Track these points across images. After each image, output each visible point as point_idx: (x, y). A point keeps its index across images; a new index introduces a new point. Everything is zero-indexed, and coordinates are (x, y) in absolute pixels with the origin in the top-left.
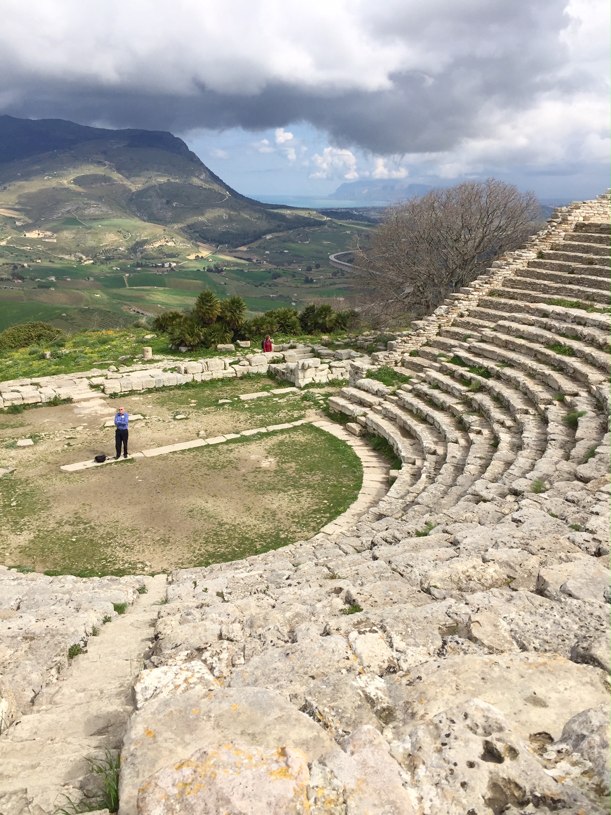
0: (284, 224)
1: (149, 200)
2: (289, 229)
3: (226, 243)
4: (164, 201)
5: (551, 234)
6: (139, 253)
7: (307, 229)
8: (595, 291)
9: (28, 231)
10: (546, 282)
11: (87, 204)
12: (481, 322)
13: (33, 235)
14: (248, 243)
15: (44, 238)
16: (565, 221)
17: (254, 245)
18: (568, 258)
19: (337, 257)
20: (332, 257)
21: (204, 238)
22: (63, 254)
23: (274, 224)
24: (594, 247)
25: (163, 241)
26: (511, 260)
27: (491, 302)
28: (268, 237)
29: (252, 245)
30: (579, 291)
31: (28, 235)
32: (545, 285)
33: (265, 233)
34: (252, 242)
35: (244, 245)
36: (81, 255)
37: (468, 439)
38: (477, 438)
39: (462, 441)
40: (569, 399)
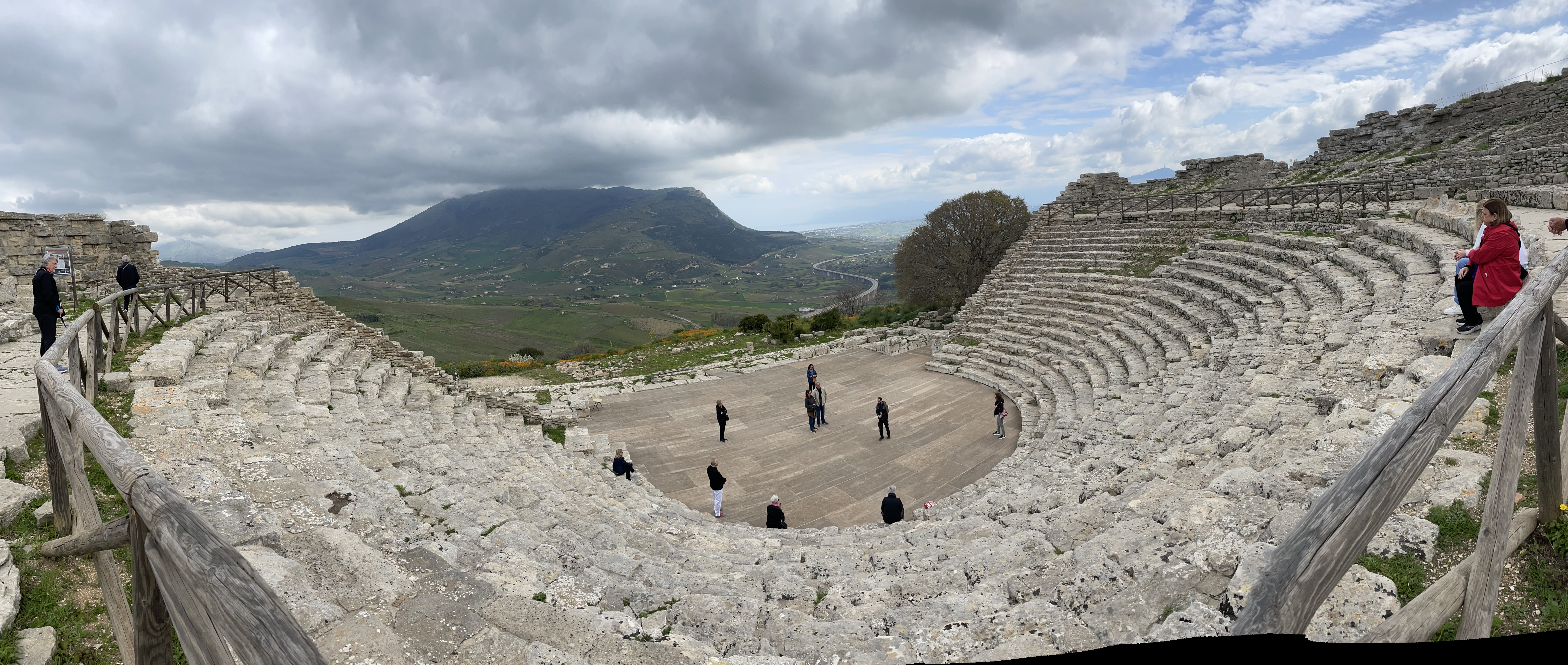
0: (776, 244)
3: (735, 263)
6: (675, 275)
8: (1079, 260)
9: (602, 264)
12: (1014, 292)
15: (612, 268)
19: (818, 266)
20: (815, 266)
21: (720, 261)
23: (769, 245)
25: (691, 265)
26: (1017, 248)
27: (1015, 277)
28: (767, 255)
30: (1069, 262)
32: (1046, 261)
33: (764, 253)
34: (754, 260)
37: (1054, 370)
38: (1061, 367)
39: (1051, 372)
40: (1109, 327)
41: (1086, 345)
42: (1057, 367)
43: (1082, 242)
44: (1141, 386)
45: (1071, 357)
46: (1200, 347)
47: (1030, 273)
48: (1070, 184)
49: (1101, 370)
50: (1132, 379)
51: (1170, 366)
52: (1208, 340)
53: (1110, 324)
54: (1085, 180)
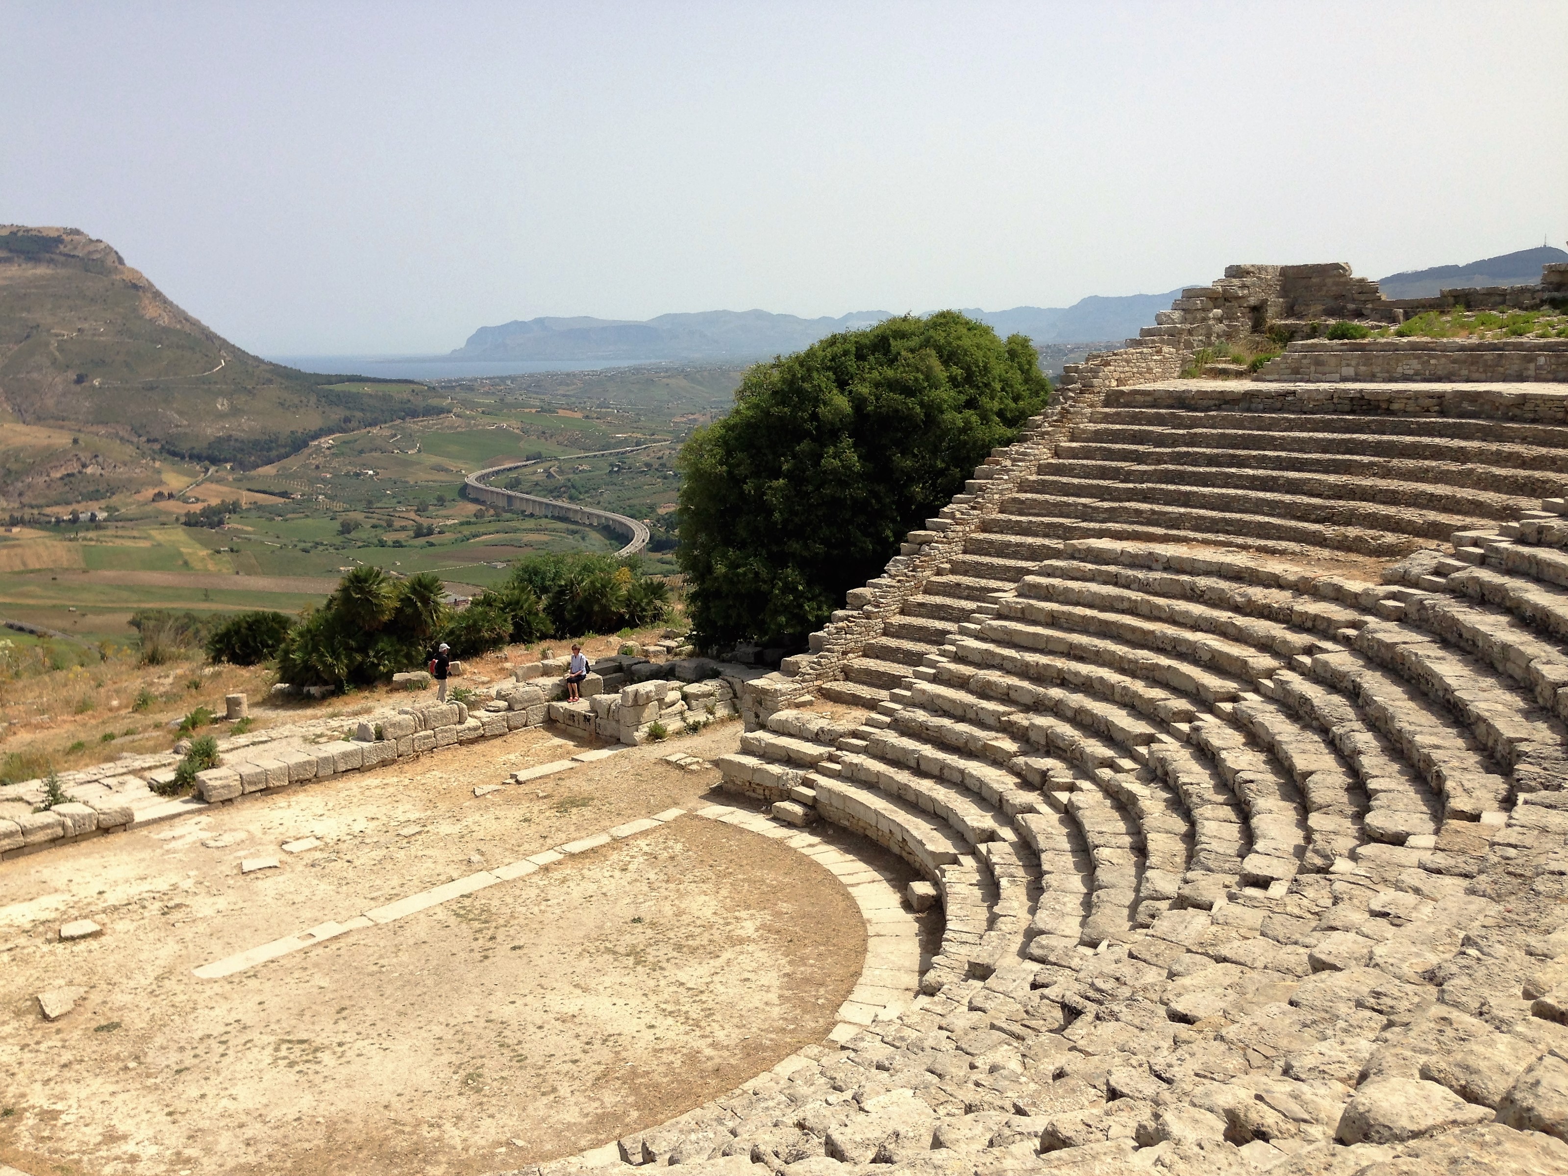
0: (359, 414)
1: (35, 375)
2: (373, 425)
4: (72, 376)
5: (1068, 412)
7: (410, 423)
8: (1182, 510)
10: (1083, 500)
12: (983, 582)
14: (280, 458)
16: (1087, 387)
17: (293, 463)
18: (1111, 455)
19: (482, 480)
20: (471, 479)
21: (172, 454)
23: (337, 414)
24: (1152, 432)
25: (73, 463)
26: (1008, 463)
27: (991, 543)
28: (325, 443)
29: (287, 463)
30: (1153, 512)
32: (1084, 505)
33: (317, 436)
34: (287, 455)
35: (270, 462)
37: (1054, 804)
38: (1077, 797)
39: (1044, 808)
40: (1227, 707)
41: (1155, 746)
42: (1063, 797)
43: (1195, 460)
44: (1277, 890)
45: (1105, 773)
46: (1475, 818)
47: (1035, 535)
48: (1190, 294)
49: (1182, 826)
50: (1254, 865)
51: (1370, 850)
52: (1508, 803)
53: (1234, 698)
54: (1236, 282)
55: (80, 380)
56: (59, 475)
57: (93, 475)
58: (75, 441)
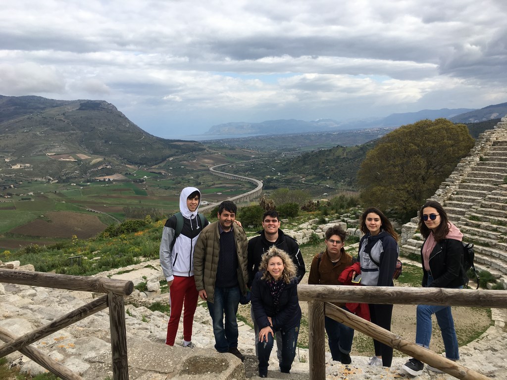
0: (180, 151)
2: (184, 154)
3: (144, 164)
4: (103, 141)
5: (483, 147)
6: (88, 174)
7: (194, 153)
9: (14, 165)
10: (496, 173)
11: (53, 146)
12: (472, 197)
13: (17, 167)
14: (158, 163)
15: (24, 168)
16: (488, 140)
17: (162, 165)
19: (214, 169)
20: (211, 169)
21: (130, 162)
22: (37, 177)
23: (174, 151)
25: (104, 165)
26: (468, 162)
27: (467, 186)
28: (171, 159)
29: (161, 165)
31: (14, 167)
32: (497, 175)
33: (169, 157)
34: (161, 162)
35: (156, 164)
36: (49, 177)
47: (484, 183)
55: (106, 142)
56: (100, 168)
57: (109, 168)
58: (105, 159)
